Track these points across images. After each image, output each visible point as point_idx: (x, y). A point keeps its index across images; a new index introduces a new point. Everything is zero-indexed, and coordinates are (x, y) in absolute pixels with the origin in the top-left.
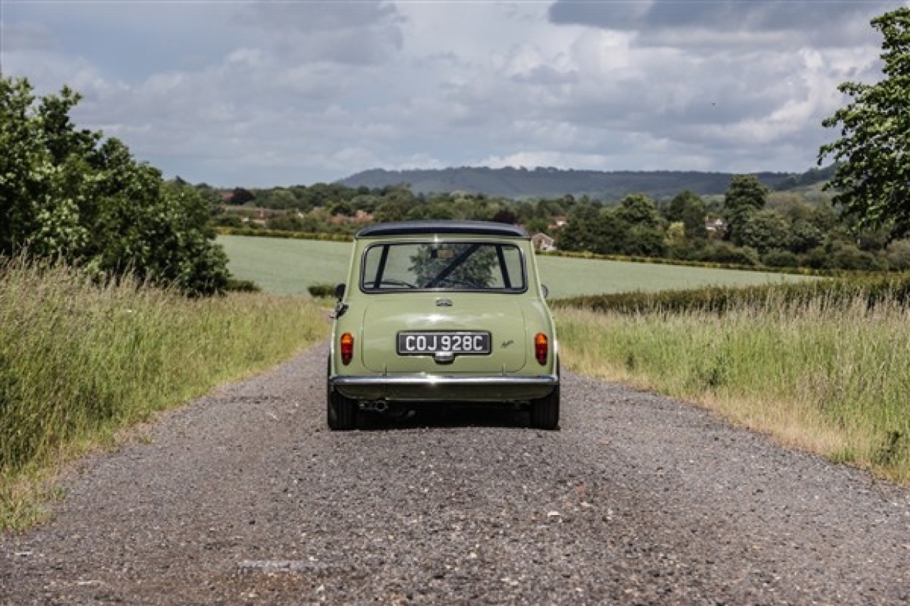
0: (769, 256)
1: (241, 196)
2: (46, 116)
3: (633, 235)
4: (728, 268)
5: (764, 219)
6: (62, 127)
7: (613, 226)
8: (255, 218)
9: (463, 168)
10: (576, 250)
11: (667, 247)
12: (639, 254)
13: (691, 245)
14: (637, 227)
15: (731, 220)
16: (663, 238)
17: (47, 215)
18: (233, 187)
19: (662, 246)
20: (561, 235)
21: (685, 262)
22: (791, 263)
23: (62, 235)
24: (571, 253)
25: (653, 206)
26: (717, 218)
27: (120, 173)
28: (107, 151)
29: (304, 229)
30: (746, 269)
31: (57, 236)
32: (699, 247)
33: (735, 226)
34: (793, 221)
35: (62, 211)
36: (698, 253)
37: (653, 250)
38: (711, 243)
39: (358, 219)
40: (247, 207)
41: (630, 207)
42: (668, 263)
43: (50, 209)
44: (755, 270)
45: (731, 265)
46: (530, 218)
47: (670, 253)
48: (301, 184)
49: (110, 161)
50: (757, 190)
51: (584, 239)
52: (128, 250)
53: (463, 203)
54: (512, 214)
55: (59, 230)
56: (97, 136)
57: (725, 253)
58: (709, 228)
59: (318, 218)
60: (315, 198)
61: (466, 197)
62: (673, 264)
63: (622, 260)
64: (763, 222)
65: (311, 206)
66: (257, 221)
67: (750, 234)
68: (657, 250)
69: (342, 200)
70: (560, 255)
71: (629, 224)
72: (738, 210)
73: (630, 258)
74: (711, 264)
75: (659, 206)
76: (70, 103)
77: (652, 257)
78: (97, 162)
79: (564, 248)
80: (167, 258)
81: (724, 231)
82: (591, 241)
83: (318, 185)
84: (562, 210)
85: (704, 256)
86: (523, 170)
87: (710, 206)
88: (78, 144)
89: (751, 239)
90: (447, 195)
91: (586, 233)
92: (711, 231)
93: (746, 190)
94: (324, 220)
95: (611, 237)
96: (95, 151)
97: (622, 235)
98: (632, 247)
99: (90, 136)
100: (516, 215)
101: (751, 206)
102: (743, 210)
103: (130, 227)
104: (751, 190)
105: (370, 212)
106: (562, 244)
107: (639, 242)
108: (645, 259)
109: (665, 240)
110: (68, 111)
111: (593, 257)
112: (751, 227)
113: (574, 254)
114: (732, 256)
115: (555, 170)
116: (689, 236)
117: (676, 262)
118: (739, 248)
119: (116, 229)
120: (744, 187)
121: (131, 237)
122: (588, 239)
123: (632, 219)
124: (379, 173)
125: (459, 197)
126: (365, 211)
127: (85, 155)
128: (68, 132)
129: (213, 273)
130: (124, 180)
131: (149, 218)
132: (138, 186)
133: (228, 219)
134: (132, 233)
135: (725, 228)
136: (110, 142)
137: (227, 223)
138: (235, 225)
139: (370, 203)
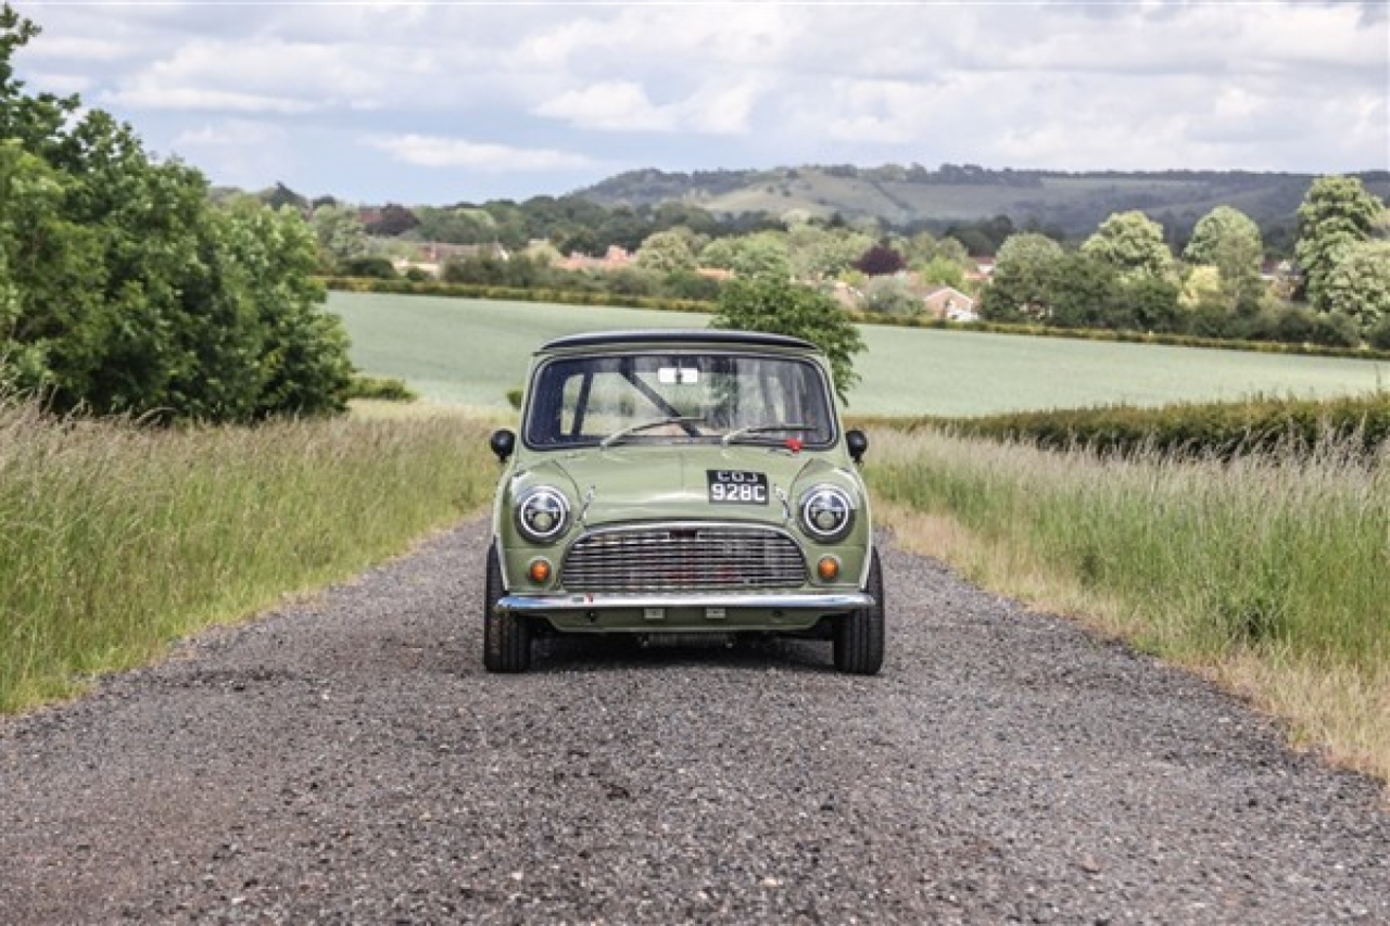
1: (396, 221)
3: (1121, 292)
4: (1301, 352)
5: (1371, 259)
7: (1085, 274)
8: (422, 261)
10: (1013, 320)
11: (1187, 312)
12: (1134, 328)
13: (1232, 309)
14: (1131, 274)
15: (1308, 260)
16: (1177, 295)
18: (383, 204)
19: (1177, 312)
20: (988, 291)
21: (1222, 341)
24: (1002, 326)
25: (1159, 236)
26: (1280, 259)
27: (111, 178)
28: (85, 136)
29: (508, 281)
30: (1335, 355)
32: (1246, 311)
33: (1315, 274)
36: (1245, 324)
37: (1158, 320)
38: (1270, 306)
39: (609, 263)
40: (405, 241)
41: (1118, 238)
42: (1186, 344)
44: (1352, 355)
45: (1307, 345)
46: (929, 260)
47: (1191, 325)
48: (507, 197)
50: (1360, 205)
52: (127, 329)
53: (805, 233)
54: (894, 252)
56: (71, 104)
57: (1296, 325)
58: (1267, 277)
59: (535, 260)
60: (531, 222)
61: (809, 223)
62: (1197, 345)
63: (1101, 338)
64: (1371, 265)
65: (524, 238)
66: (424, 267)
67: (1342, 288)
68: (1166, 319)
69: (582, 228)
70: (982, 328)
71: (1115, 271)
72: (1321, 242)
73: (1113, 333)
74: (1270, 345)
76: (15, 39)
77: (1156, 332)
78: (65, 156)
79: (989, 316)
80: (216, 341)
81: (1294, 283)
84: (989, 244)
85: (1256, 329)
86: (918, 171)
87: (1268, 237)
88: (29, 120)
89: (1349, 298)
90: (777, 217)
91: (1033, 287)
92: (1268, 282)
93: (1339, 205)
94: (546, 263)
95: (1081, 296)
96: (62, 135)
97: (1101, 292)
98: (1120, 313)
99: (55, 104)
100: (902, 254)
101: (1347, 234)
102: (1331, 243)
103: (127, 283)
104: (1349, 206)
105: (632, 249)
106: (990, 307)
107: (1132, 306)
108: (1143, 336)
109: (1182, 299)
110: (11, 56)
111: (1045, 334)
112: (1346, 274)
113: (1008, 326)
114: (1310, 330)
115: (977, 169)
116: (1228, 293)
117: (1203, 341)
118: (1323, 315)
119: (99, 286)
120: (1335, 200)
121: (129, 305)
122: (1036, 298)
123: (1121, 261)
124: (650, 177)
125: (798, 221)
126: (623, 247)
127: (43, 143)
128: (11, 97)
129: (317, 367)
130: (119, 191)
131: (168, 266)
132: (148, 204)
133: (367, 263)
134: (133, 295)
135: (1296, 277)
136: (92, 118)
137: (366, 270)
138: (381, 273)
139: (632, 231)
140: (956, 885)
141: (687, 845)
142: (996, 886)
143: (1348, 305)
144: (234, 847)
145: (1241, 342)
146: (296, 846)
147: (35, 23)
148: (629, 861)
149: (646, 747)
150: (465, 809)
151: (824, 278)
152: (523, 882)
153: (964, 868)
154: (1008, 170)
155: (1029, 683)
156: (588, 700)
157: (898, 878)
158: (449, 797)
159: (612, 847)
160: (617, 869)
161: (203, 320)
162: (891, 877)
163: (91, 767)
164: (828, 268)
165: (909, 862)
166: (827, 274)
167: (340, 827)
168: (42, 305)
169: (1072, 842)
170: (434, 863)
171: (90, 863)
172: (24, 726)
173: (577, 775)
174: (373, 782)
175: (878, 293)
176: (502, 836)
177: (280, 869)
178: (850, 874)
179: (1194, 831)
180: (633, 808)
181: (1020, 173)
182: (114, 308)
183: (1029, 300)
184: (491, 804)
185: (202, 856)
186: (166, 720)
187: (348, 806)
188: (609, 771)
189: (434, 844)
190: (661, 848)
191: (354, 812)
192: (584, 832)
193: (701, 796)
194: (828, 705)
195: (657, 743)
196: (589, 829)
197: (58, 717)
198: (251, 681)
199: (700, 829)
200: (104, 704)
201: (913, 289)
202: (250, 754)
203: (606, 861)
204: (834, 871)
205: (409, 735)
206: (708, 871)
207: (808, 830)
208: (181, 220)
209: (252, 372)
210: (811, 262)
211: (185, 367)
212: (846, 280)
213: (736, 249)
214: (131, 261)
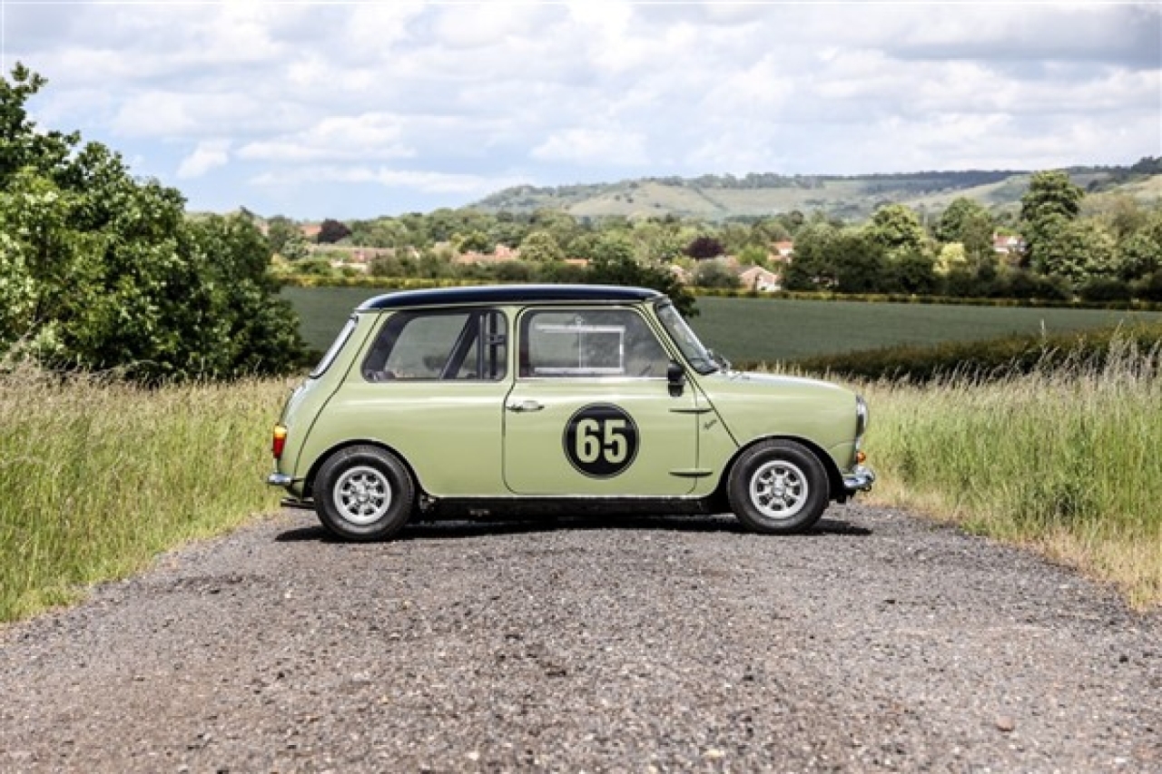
0: (1087, 286)
1: (333, 231)
3: (890, 264)
5: (1078, 234)
6: (16, 126)
7: (861, 252)
8: (352, 261)
10: (808, 289)
11: (940, 278)
12: (899, 291)
13: (975, 275)
14: (895, 251)
15: (1030, 236)
16: (932, 266)
18: (322, 220)
19: (933, 278)
20: (787, 268)
21: (968, 299)
22: (1121, 293)
24: (801, 294)
25: (917, 221)
26: (1009, 235)
27: (107, 196)
28: (85, 163)
29: (420, 273)
30: (1056, 307)
32: (985, 277)
33: (1037, 245)
34: (1121, 234)
36: (985, 286)
37: (919, 285)
39: (497, 257)
40: (343, 247)
41: (885, 224)
42: (941, 302)
44: (1068, 306)
45: (1033, 300)
46: (742, 246)
47: (945, 289)
49: (91, 178)
50: (1068, 192)
52: (124, 313)
53: (646, 229)
54: (716, 241)
56: (72, 140)
57: (1024, 285)
58: (999, 250)
59: (439, 257)
60: (436, 230)
61: (650, 221)
62: (950, 302)
64: (1078, 239)
65: (430, 241)
66: (355, 266)
67: (1058, 257)
68: (924, 284)
69: (475, 232)
70: (785, 296)
71: (884, 249)
72: (1039, 222)
73: (886, 297)
74: (1005, 301)
75: (926, 220)
76: (27, 89)
77: (918, 294)
78: (69, 180)
79: (790, 287)
80: (195, 323)
81: (1020, 254)
82: (830, 275)
83: (442, 211)
84: (787, 233)
85: (994, 290)
86: (729, 179)
87: (999, 219)
88: (41, 152)
89: (1062, 263)
90: (623, 218)
91: (823, 263)
92: (1002, 254)
93: (1053, 192)
94: (449, 259)
95: (859, 269)
96: (66, 163)
97: (874, 265)
98: (890, 281)
99: (61, 140)
100: (721, 243)
101: (1059, 215)
102: (1047, 222)
103: (122, 276)
104: (1060, 193)
105: (514, 247)
106: (790, 280)
107: (899, 274)
108: (909, 297)
109: (937, 269)
110: (25, 103)
111: (834, 299)
112: (1060, 246)
113: (805, 294)
114: (1034, 289)
115: (775, 176)
116: (971, 262)
117: (955, 299)
118: (1043, 277)
119: (99, 280)
120: (1049, 188)
121: (125, 293)
122: (824, 272)
123: (888, 242)
124: (524, 191)
125: (639, 220)
126: (507, 246)
127: (52, 170)
128: (26, 135)
129: (275, 342)
130: (114, 205)
131: (155, 263)
132: (137, 214)
133: (311, 264)
134: (127, 286)
135: (1022, 250)
136: (90, 148)
137: (310, 270)
138: (322, 271)
139: (514, 233)
140: (886, 749)
141: (628, 719)
142: (922, 747)
143: (1062, 269)
144: (206, 737)
145: (984, 299)
146: (265, 732)
147: (42, 76)
148: (577, 736)
149: (574, 629)
150: (418, 692)
151: (662, 262)
152: (480, 761)
153: (888, 732)
154: (798, 176)
155: (889, 561)
156: (516, 590)
157: (829, 743)
158: (402, 681)
159: (559, 724)
160: (566, 745)
161: (183, 307)
162: (824, 743)
163: (83, 665)
164: (664, 255)
165: (835, 727)
166: (664, 260)
167: (304, 714)
168: (54, 296)
169: (977, 702)
170: (393, 745)
171: (72, 757)
172: (26, 631)
173: (516, 656)
174: (333, 670)
175: (704, 272)
176: (455, 716)
177: (251, 757)
178: (786, 742)
179: (1082, 687)
180: (571, 685)
181: (807, 178)
182: (112, 298)
183: (819, 274)
184: (441, 686)
185: (177, 747)
186: (151, 622)
187: (313, 693)
188: (544, 652)
189: (393, 726)
190: (604, 724)
191: (318, 698)
192: (530, 709)
193: (631, 672)
194: (724, 586)
195: (583, 625)
196: (534, 706)
197: (57, 622)
198: (224, 586)
199: (638, 703)
200: (97, 609)
201: (731, 269)
202: (223, 648)
203: (555, 738)
204: (770, 739)
205: (363, 626)
206: (652, 743)
207: (737, 700)
208: (163, 228)
209: (224, 346)
210: (651, 251)
211: (171, 344)
212: (678, 264)
213: (593, 243)
214: (125, 260)
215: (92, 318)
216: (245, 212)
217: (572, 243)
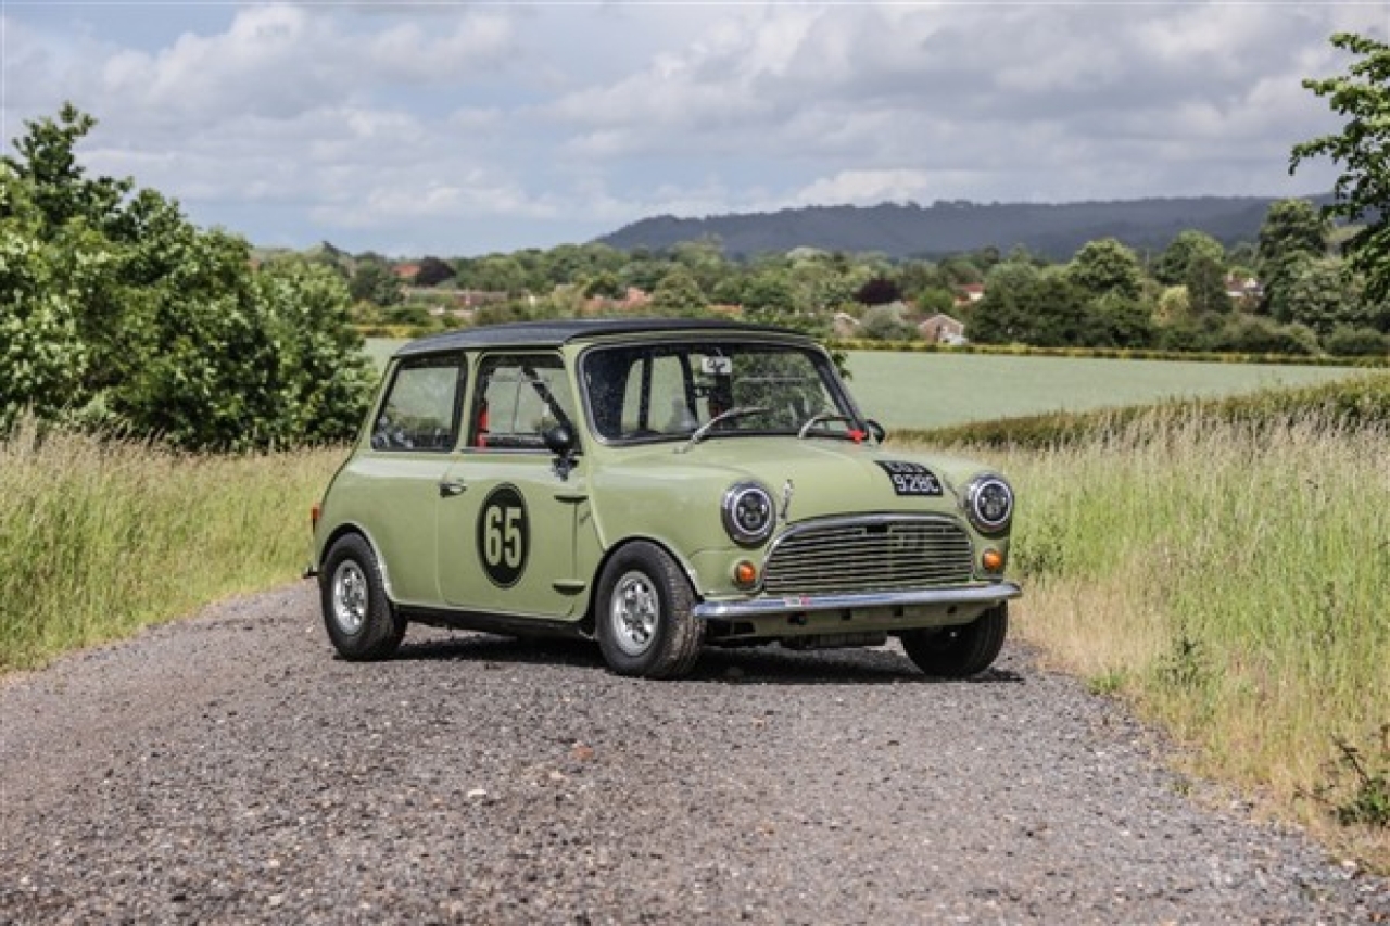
0: (1335, 337)
1: (433, 272)
2: (36, 155)
3: (1097, 312)
4: (1263, 361)
5: (1329, 274)
6: (64, 171)
7: (1062, 298)
8: (456, 308)
9: (810, 209)
10: (1000, 342)
11: (1159, 329)
12: (1109, 345)
13: (1199, 324)
14: (1105, 296)
15: (1270, 277)
16: (1149, 314)
17: (16, 324)
18: (421, 257)
19: (1149, 328)
20: (976, 316)
21: (1190, 354)
22: (1375, 347)
23: (44, 356)
24: (988, 347)
25: (1133, 259)
26: (1247, 276)
27: (162, 247)
28: (138, 211)
30: (1295, 363)
31: (34, 358)
32: (1212, 327)
33: (1278, 289)
35: (42, 315)
36: (1210, 338)
37: (1133, 337)
38: (1236, 320)
39: (629, 302)
40: (445, 291)
41: (1093, 263)
42: (1157, 358)
43: (23, 313)
44: (1309, 363)
45: (1269, 356)
46: (922, 288)
47: (1163, 341)
48: (533, 246)
49: (145, 228)
50: (1314, 224)
51: (1013, 322)
52: (180, 375)
53: (807, 269)
54: (892, 283)
55: (38, 348)
56: (123, 187)
57: (1258, 337)
58: (1233, 294)
59: (560, 304)
60: (555, 269)
61: (814, 259)
62: (1167, 358)
63: (1078, 356)
64: (1329, 279)
65: (550, 283)
66: (459, 314)
67: (1302, 301)
68: (1138, 334)
69: (604, 272)
70: (970, 351)
71: (1090, 294)
72: (1281, 260)
73: (1091, 351)
74: (1234, 356)
75: (1145, 260)
76: (76, 132)
77: (1131, 347)
78: (121, 230)
79: (978, 339)
80: (259, 384)
81: (1259, 298)
82: (1026, 326)
83: (564, 247)
84: (978, 273)
85: (1221, 342)
86: (913, 208)
87: (1237, 255)
88: (90, 200)
89: (1308, 309)
90: (781, 256)
91: (1015, 311)
92: (1236, 299)
93: (1295, 225)
94: (568, 306)
95: (1059, 317)
96: (118, 211)
97: (1078, 313)
98: (1096, 332)
99: (113, 187)
100: (898, 284)
101: (1304, 252)
102: (1289, 261)
103: (178, 337)
104: (1303, 225)
105: (648, 290)
106: (977, 332)
107: (1107, 323)
108: (1118, 352)
109: (1154, 317)
110: (73, 146)
111: (1028, 353)
112: (1305, 288)
113: (994, 348)
114: (1272, 342)
115: (968, 204)
116: (1197, 309)
117: (1172, 354)
118: (1284, 329)
119: (153, 341)
120: (1290, 221)
121: (180, 355)
122: (1020, 321)
123: (1096, 284)
124: (665, 221)
125: (803, 259)
126: (641, 289)
127: (102, 220)
128: (74, 181)
129: (355, 406)
130: (171, 257)
131: (214, 321)
132: (194, 268)
133: (406, 312)
134: (184, 347)
135: (1261, 294)
136: (144, 196)
137: (404, 318)
138: (419, 320)
139: (649, 273)
143: (1307, 316)
145: (1208, 354)
147: (92, 117)
151: (826, 310)
154: (996, 204)
161: (246, 366)
164: (829, 300)
166: (829, 306)
168: (104, 358)
175: (875, 322)
181: (1007, 207)
182: (167, 360)
201: (906, 317)
208: (223, 280)
209: (292, 412)
210: (814, 296)
211: (233, 409)
212: (846, 311)
213: (744, 285)
214: (181, 318)
215: (144, 382)
216: (329, 248)
217: (718, 287)
